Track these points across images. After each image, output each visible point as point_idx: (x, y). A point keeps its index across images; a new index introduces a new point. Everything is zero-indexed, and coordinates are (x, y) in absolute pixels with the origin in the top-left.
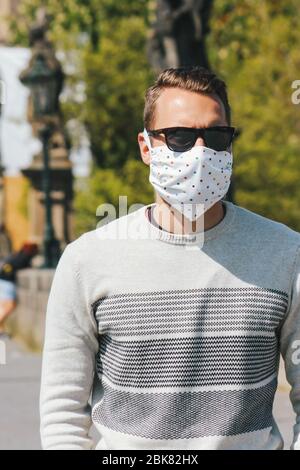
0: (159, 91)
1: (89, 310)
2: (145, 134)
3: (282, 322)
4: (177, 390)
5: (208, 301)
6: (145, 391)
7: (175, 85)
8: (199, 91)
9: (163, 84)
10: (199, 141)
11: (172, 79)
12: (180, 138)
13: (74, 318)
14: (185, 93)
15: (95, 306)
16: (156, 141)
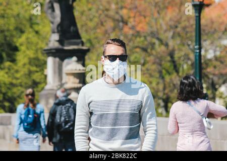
0: (107, 45)
1: (87, 105)
2: (103, 57)
3: (140, 109)
4: (111, 127)
5: (119, 103)
6: (102, 127)
7: (111, 43)
8: (118, 45)
9: (108, 43)
10: (118, 59)
11: (111, 42)
12: (113, 58)
13: (83, 107)
14: (114, 46)
15: (89, 104)
16: (106, 59)
